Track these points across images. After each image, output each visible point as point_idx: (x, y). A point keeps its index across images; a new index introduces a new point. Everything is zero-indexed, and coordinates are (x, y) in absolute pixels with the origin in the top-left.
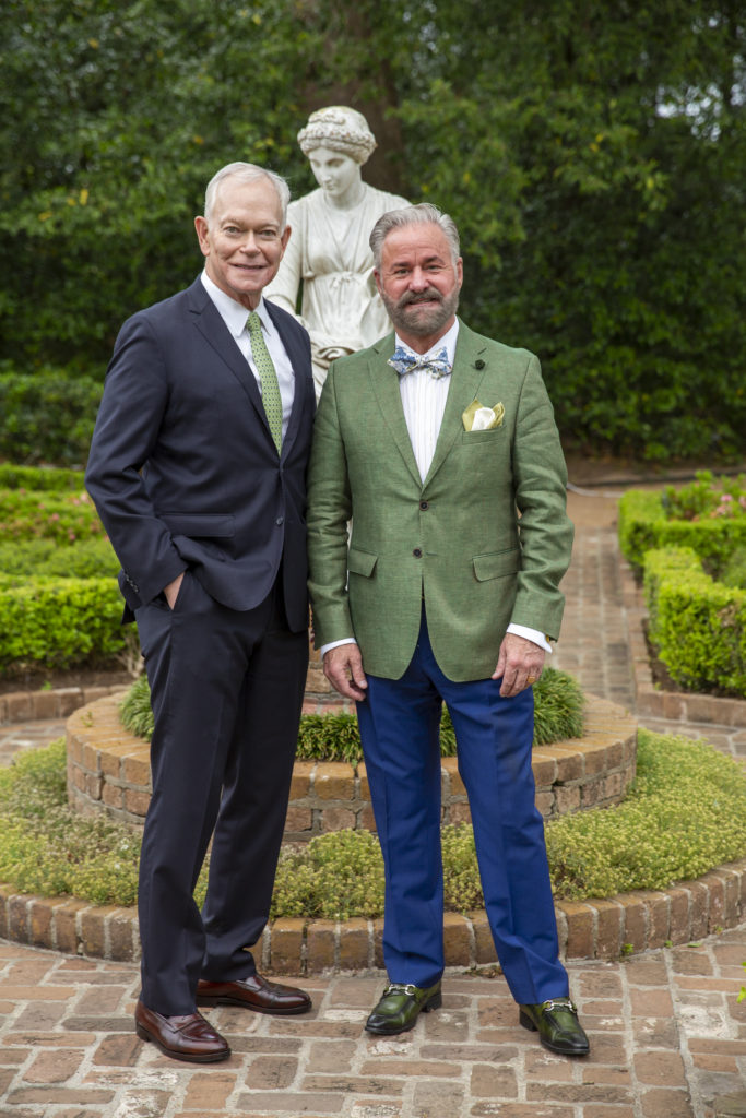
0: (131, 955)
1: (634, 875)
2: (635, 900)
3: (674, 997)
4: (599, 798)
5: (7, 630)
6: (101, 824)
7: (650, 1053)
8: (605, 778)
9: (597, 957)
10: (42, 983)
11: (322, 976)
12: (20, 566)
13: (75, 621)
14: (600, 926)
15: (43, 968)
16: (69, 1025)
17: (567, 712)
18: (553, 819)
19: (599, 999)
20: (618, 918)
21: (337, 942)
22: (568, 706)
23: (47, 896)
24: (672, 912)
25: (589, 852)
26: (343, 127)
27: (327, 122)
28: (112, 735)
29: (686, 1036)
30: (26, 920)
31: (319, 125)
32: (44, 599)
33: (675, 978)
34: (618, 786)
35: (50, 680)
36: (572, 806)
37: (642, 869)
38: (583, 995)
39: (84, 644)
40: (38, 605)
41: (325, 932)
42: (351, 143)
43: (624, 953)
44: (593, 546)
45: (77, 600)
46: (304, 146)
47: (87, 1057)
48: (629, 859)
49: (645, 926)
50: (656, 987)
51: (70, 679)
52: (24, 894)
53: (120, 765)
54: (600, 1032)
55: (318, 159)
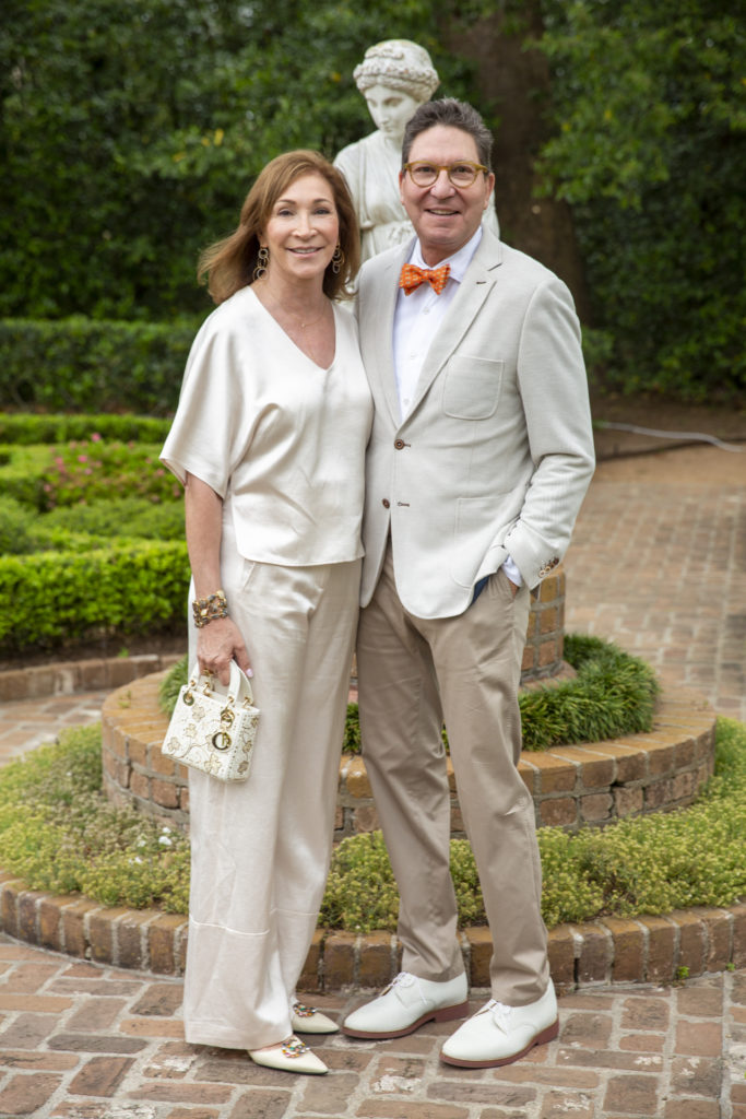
0: (140, 963)
1: (693, 890)
2: (693, 918)
3: (726, 1031)
4: (665, 799)
5: (81, 594)
6: (125, 815)
7: (685, 1101)
8: (674, 778)
9: (647, 981)
10: (40, 992)
11: (340, 994)
12: (107, 525)
13: (153, 585)
14: (651, 947)
15: (46, 972)
16: (54, 1045)
17: (634, 704)
18: (610, 824)
19: (640, 1032)
20: (672, 938)
21: (357, 957)
22: (635, 697)
23: (56, 894)
24: (735, 931)
25: (644, 864)
26: (401, 62)
27: (384, 57)
28: (145, 719)
29: (730, 1081)
30: (35, 919)
31: (375, 60)
32: (121, 562)
33: (732, 1009)
34: (689, 785)
35: (128, 647)
36: (633, 809)
37: (703, 884)
38: (624, 1026)
39: (162, 610)
40: (115, 569)
41: (343, 946)
42: (409, 80)
43: (678, 977)
44: (731, 506)
45: (155, 564)
46: (360, 84)
47: (63, 1083)
48: (690, 872)
49: (703, 947)
50: (708, 1019)
51: (149, 645)
52: (34, 890)
53: (147, 752)
54: (633, 1073)
55: (374, 98)
